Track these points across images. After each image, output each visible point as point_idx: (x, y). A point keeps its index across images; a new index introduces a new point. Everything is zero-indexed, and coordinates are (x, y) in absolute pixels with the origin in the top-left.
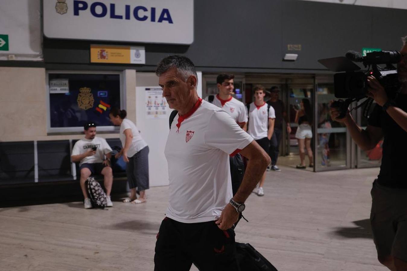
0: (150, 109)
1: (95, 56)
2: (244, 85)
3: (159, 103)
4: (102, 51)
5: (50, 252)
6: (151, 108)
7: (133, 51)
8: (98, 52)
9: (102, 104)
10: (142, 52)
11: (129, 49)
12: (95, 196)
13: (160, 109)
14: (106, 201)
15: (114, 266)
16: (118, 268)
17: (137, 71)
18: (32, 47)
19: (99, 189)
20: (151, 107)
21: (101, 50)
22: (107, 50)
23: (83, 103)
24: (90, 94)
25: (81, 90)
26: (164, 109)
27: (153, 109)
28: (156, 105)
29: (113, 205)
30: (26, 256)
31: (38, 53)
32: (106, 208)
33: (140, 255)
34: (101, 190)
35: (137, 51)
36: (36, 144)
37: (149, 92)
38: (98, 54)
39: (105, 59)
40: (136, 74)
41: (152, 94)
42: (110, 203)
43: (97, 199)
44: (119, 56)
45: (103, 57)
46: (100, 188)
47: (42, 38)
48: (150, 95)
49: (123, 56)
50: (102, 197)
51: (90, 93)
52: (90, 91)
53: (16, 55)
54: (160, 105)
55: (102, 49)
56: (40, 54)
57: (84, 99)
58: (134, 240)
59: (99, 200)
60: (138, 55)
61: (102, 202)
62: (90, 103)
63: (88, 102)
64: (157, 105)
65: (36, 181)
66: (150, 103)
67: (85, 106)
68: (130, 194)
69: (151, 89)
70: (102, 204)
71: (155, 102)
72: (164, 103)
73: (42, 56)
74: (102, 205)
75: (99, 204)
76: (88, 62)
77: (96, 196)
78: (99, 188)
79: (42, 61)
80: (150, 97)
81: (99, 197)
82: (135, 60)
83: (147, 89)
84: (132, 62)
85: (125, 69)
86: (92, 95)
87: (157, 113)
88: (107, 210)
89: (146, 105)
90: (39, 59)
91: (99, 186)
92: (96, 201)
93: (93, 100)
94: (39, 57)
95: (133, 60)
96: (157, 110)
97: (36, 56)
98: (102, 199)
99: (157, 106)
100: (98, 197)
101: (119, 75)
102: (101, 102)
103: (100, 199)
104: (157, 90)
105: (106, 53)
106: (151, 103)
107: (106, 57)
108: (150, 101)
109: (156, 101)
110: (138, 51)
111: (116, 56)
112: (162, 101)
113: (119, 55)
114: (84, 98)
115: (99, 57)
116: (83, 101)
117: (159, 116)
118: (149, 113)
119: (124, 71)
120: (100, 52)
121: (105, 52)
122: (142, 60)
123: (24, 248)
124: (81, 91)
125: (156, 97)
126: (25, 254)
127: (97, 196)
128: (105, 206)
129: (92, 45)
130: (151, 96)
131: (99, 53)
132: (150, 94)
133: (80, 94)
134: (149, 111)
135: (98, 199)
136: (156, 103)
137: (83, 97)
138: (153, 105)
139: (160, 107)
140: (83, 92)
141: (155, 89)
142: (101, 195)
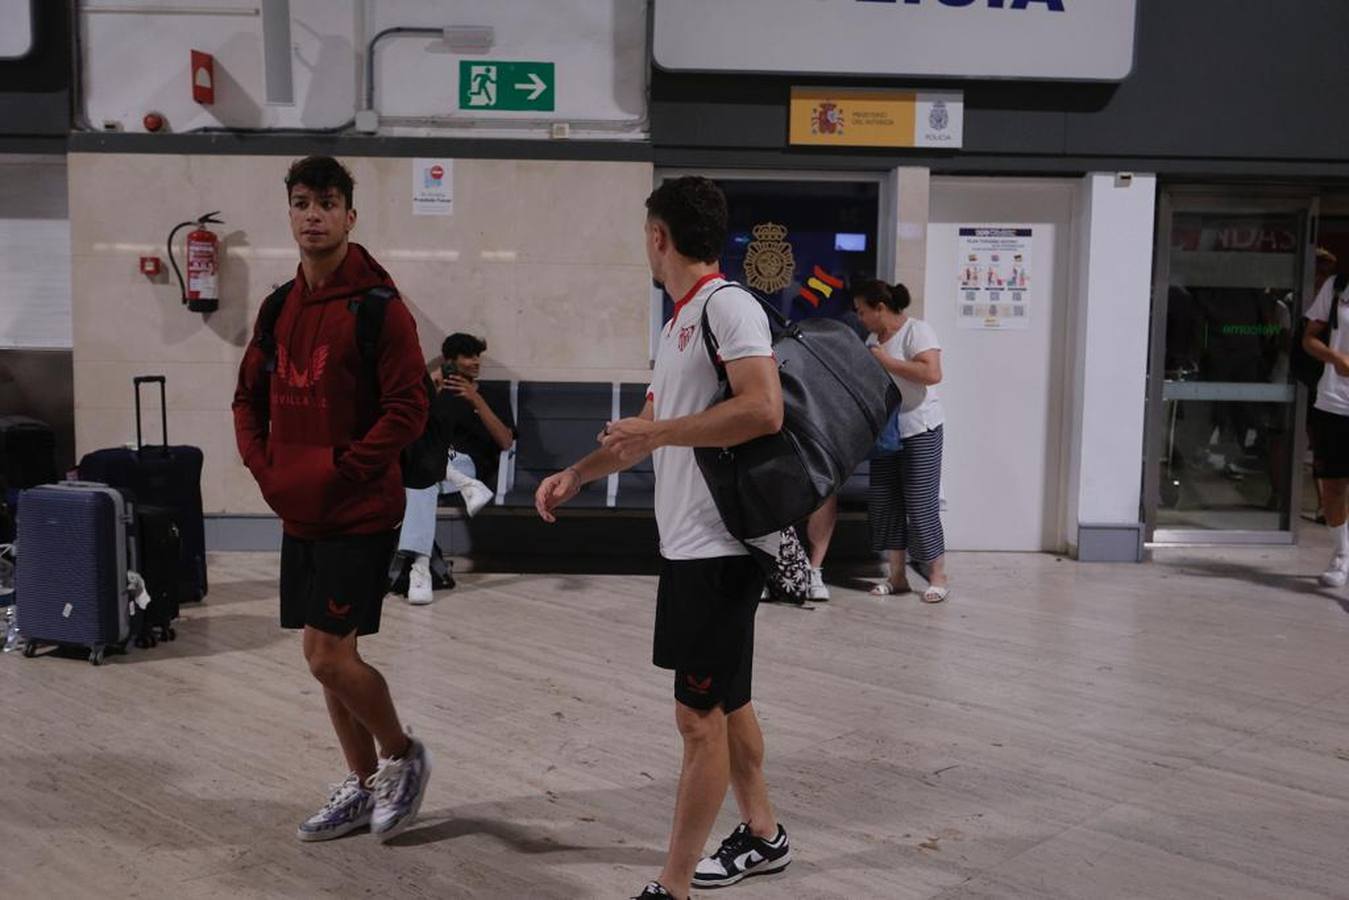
0: (971, 297)
1: (803, 123)
2: (1313, 219)
3: (1001, 278)
4: (827, 108)
5: (626, 713)
6: (977, 293)
7: (923, 107)
8: (815, 111)
9: (817, 278)
10: (955, 109)
11: (914, 99)
12: (778, 564)
13: (1006, 298)
14: (809, 583)
15: (799, 777)
16: (810, 787)
17: (932, 173)
18: (620, 98)
19: (792, 543)
20: (978, 289)
21: (823, 106)
22: (841, 104)
23: (760, 274)
24: (786, 244)
25: (757, 230)
26: (1017, 297)
27: (983, 298)
28: (992, 286)
29: (831, 595)
30: (559, 714)
31: (636, 117)
32: (808, 604)
33: (883, 756)
34: (797, 547)
35: (940, 104)
36: (616, 391)
37: (969, 241)
38: (813, 119)
39: (835, 135)
40: (931, 181)
41: (979, 249)
42: (821, 590)
43: (783, 574)
44: (881, 122)
45: (826, 126)
46: (796, 542)
47: (649, 71)
48: (973, 253)
49: (892, 123)
50: (799, 568)
51: (784, 240)
52: (783, 235)
53: (575, 125)
54: (1005, 285)
55: (825, 102)
56: (641, 118)
57: (765, 261)
58: (875, 708)
59: (791, 577)
60: (939, 120)
61: (800, 582)
62: (782, 274)
63: (777, 270)
64: (996, 286)
65: (611, 503)
66: (971, 277)
67: (767, 281)
68: (886, 567)
69: (980, 229)
70: (797, 588)
71: (991, 274)
72: (1018, 281)
73: (646, 128)
74: (798, 594)
75: (788, 590)
76: (782, 144)
77: (781, 564)
78: (791, 539)
79: (646, 140)
80: (973, 259)
81: (789, 568)
82: (928, 136)
83: (964, 232)
84: (920, 142)
85: (896, 167)
86: (790, 250)
87: (993, 311)
88: (812, 609)
89: (961, 283)
90: (638, 135)
91: (791, 535)
92: (780, 578)
93: (793, 262)
94: (638, 130)
95: (924, 136)
96: (994, 302)
97: (629, 126)
98: (799, 575)
99: (996, 289)
100: (786, 567)
101: (875, 185)
102: (817, 270)
103: (793, 573)
104: (1000, 235)
105: (836, 116)
106: (976, 278)
107: (839, 127)
108: (972, 270)
109: (994, 270)
110: (943, 106)
111: (868, 122)
112: (1015, 271)
113: (881, 120)
114: (764, 257)
115: (816, 126)
116: (761, 266)
117: (1000, 320)
118: (968, 310)
119: (892, 174)
120: (820, 109)
121: (836, 111)
122: (952, 136)
123: (558, 692)
124: (756, 235)
125: (995, 258)
126: (559, 711)
127: (785, 563)
128: (807, 595)
129: (795, 90)
130: (979, 255)
131: (817, 115)
132: (974, 249)
133: (754, 244)
134: (969, 303)
135: (788, 574)
136: (993, 279)
137: (764, 252)
138: (983, 283)
139: (1005, 291)
140: (763, 238)
141: (992, 233)
142: (797, 562)
